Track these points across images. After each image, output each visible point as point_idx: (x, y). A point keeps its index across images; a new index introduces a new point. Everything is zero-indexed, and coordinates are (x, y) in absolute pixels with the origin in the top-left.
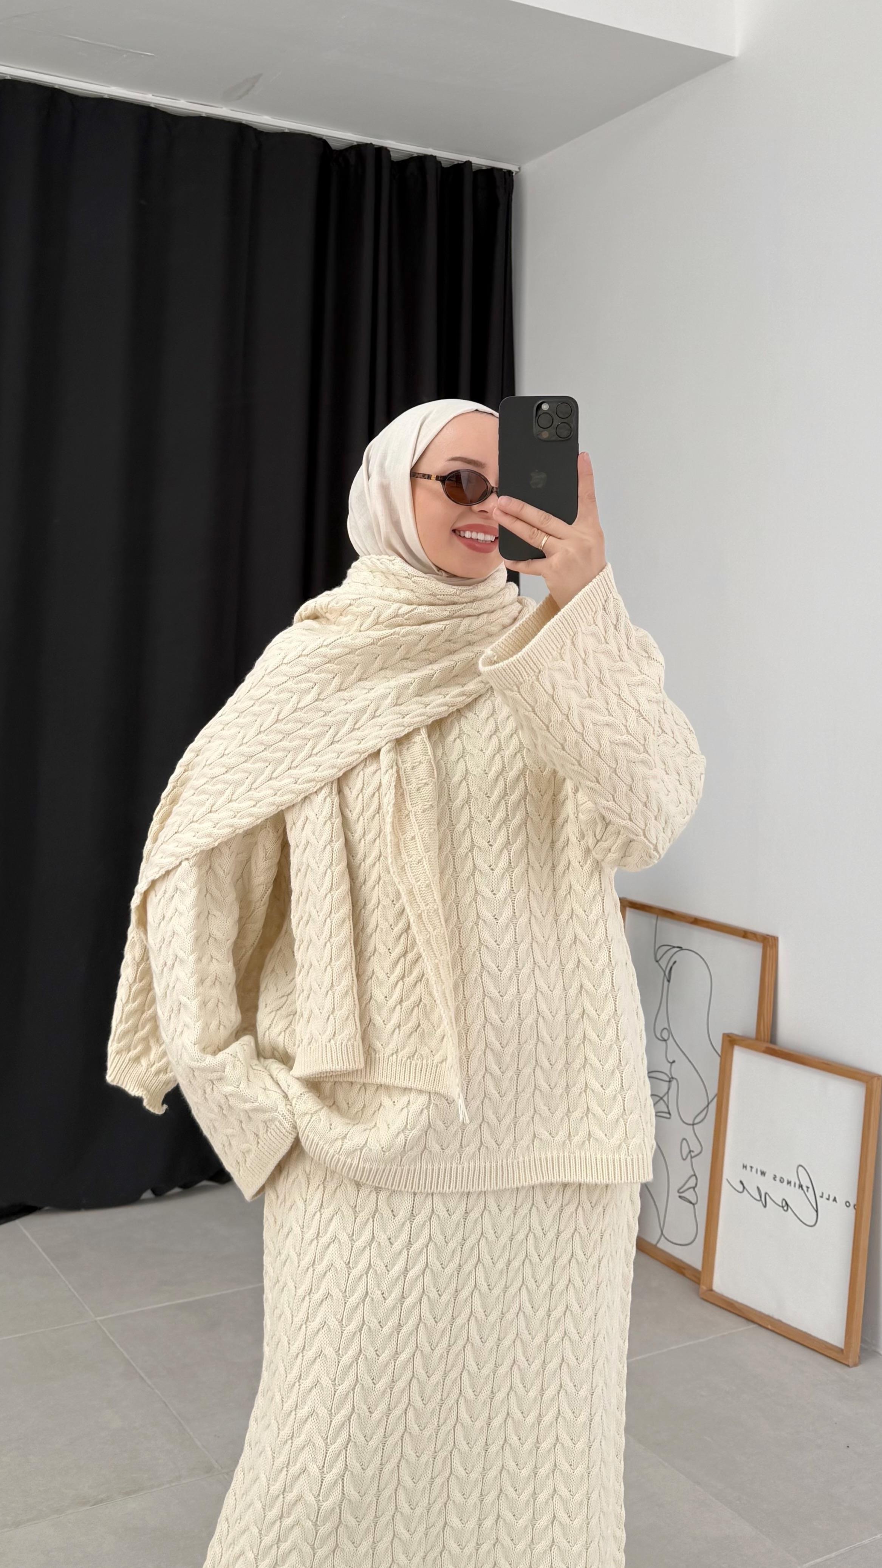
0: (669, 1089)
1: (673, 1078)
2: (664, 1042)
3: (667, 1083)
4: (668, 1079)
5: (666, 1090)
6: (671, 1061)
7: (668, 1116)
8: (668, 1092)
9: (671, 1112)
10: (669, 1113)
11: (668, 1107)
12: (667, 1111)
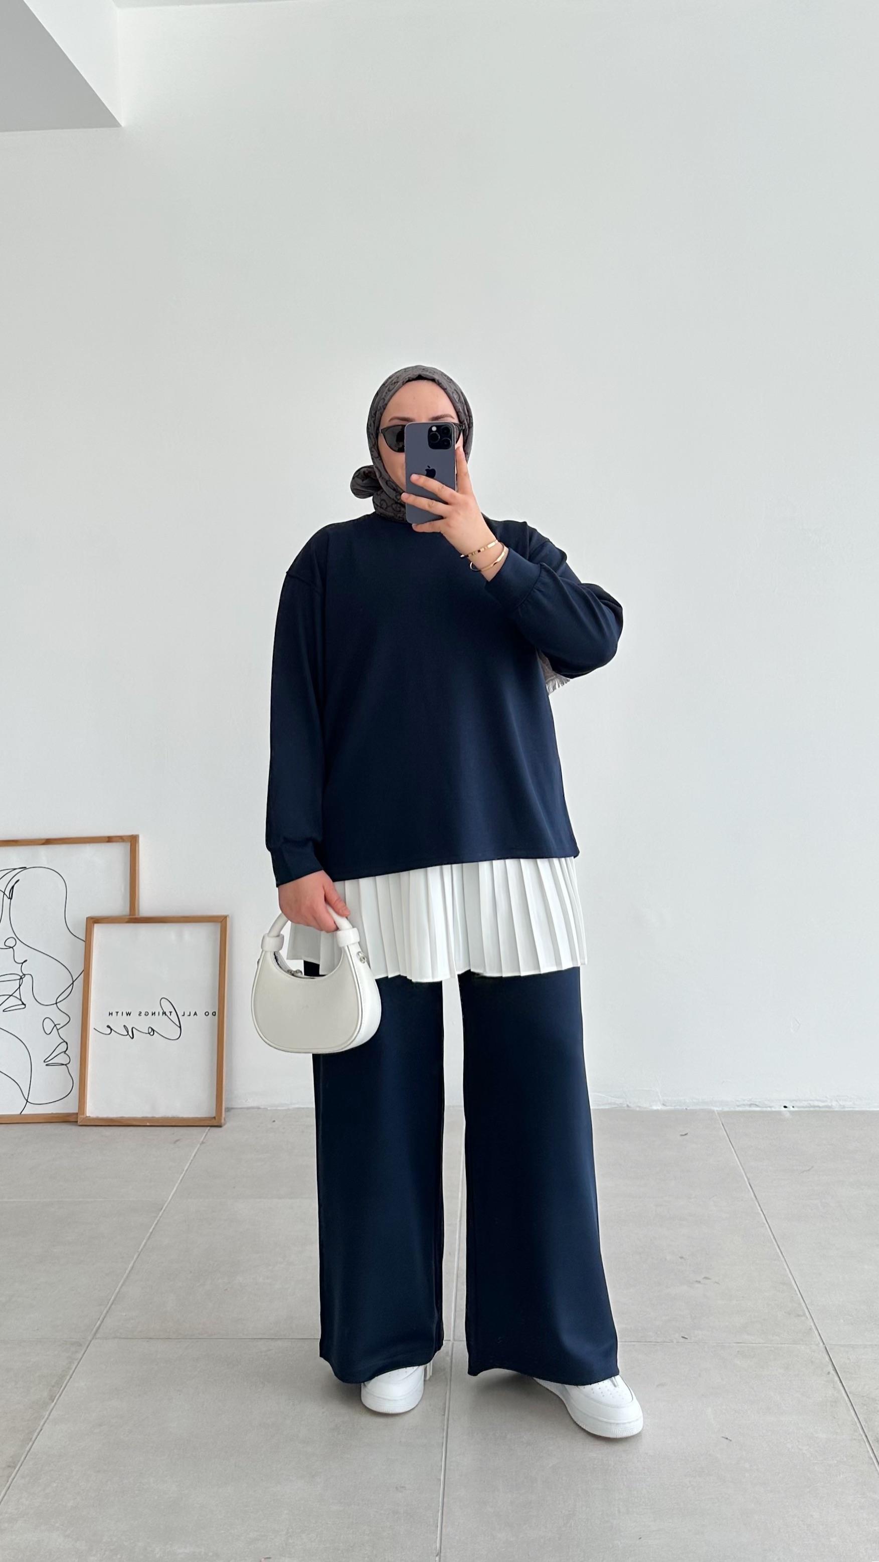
0: (20, 986)
1: (24, 975)
2: (11, 949)
3: (19, 981)
4: (19, 977)
5: (18, 986)
6: (22, 962)
7: (23, 1006)
8: (19, 988)
9: (25, 1003)
10: (23, 1004)
11: (21, 1000)
12: (21, 1003)
